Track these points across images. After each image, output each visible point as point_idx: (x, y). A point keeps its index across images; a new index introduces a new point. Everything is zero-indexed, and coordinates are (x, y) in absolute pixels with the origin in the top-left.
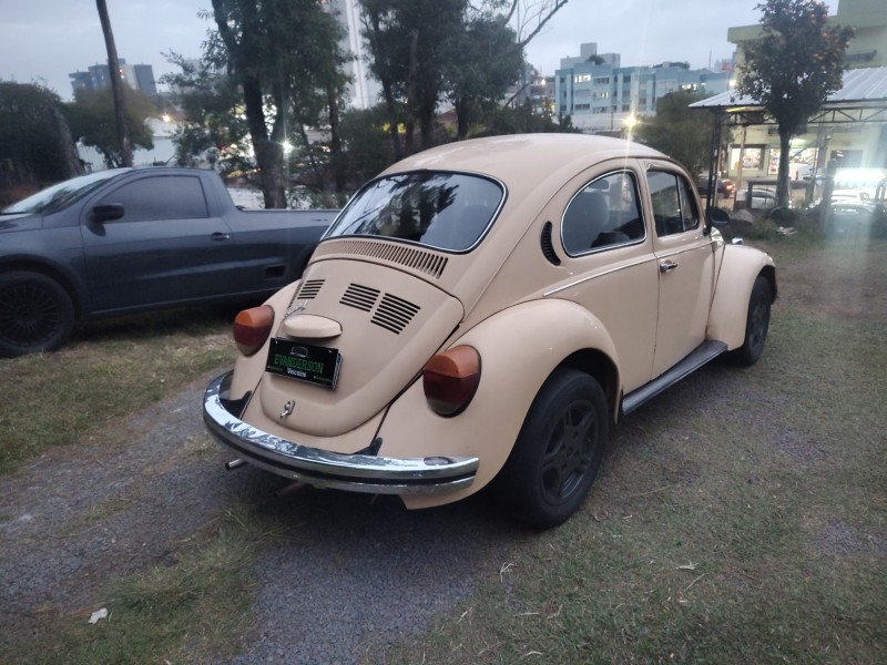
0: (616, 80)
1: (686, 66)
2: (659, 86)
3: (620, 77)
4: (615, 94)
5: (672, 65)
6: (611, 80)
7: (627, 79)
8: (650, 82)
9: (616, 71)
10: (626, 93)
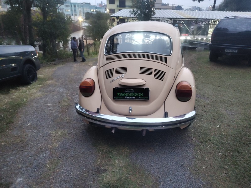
0: (71, 6)
1: (90, 4)
2: (84, 9)
3: (73, 6)
4: (72, 10)
5: (86, 3)
6: (70, 6)
7: (75, 6)
8: (82, 8)
9: (71, 4)
10: (75, 11)
